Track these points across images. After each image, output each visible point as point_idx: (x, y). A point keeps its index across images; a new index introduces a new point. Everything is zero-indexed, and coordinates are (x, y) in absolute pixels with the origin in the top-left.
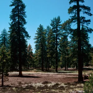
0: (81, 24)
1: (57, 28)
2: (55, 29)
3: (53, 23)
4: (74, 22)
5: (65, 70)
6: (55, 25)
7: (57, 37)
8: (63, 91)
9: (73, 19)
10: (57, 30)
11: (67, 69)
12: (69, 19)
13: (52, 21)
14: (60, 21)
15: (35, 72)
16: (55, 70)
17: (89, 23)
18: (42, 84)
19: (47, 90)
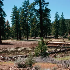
0: (42, 6)
1: (27, 8)
2: (26, 9)
3: (24, 5)
4: (37, 4)
5: (34, 38)
6: (25, 6)
7: (27, 15)
8: (28, 53)
9: (36, 2)
10: (27, 9)
11: (35, 38)
12: (34, 2)
13: (23, 3)
14: (29, 3)
15: (12, 41)
16: (26, 38)
17: (48, 5)
18: (15, 48)
19: (16, 53)
